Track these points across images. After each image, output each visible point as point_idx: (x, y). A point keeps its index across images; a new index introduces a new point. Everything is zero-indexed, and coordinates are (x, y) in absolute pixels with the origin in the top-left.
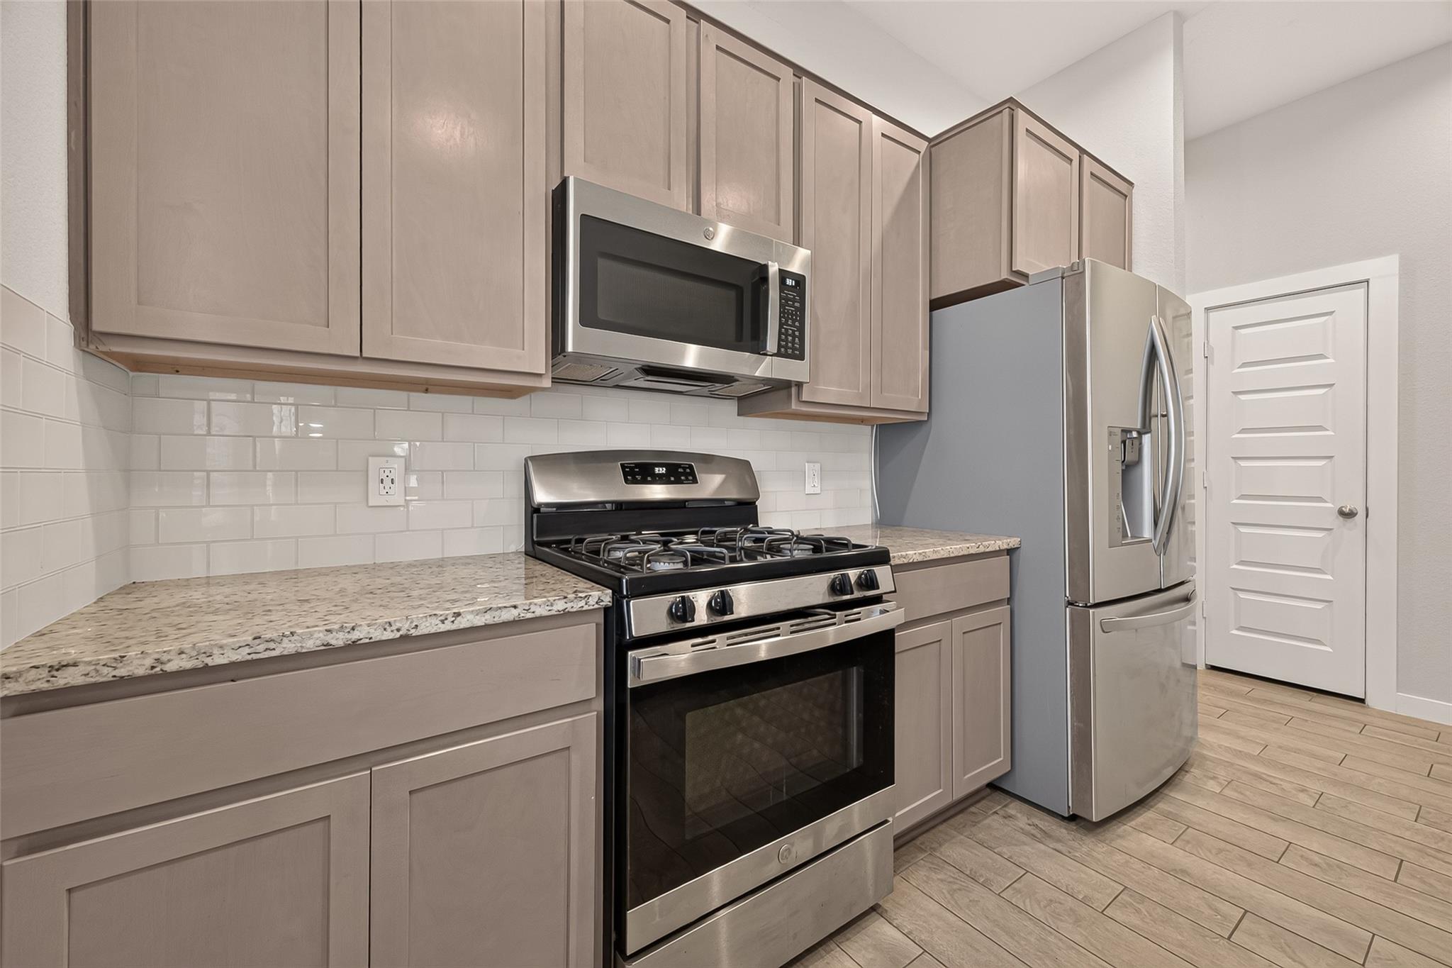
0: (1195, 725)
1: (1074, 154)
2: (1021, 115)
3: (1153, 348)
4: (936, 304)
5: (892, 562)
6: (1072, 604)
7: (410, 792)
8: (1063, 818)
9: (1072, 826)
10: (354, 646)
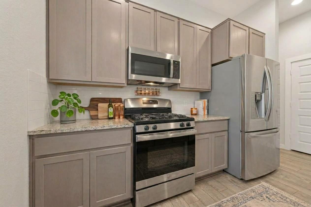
0: (279, 162)
1: (247, 29)
2: (231, 22)
3: (265, 73)
4: (213, 65)
5: (195, 121)
6: (242, 132)
7: (97, 156)
8: (239, 179)
9: (241, 181)
10: (86, 131)
